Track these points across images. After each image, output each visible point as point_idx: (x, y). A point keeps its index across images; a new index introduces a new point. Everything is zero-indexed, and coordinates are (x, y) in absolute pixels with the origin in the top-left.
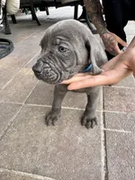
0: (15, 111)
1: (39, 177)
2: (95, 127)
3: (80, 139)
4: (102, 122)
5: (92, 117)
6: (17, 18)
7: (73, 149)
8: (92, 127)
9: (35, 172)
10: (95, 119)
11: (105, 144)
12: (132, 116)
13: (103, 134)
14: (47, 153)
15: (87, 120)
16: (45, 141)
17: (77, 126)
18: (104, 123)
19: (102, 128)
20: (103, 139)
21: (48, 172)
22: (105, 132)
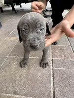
1: (17, 96)
2: (47, 67)
3: (39, 74)
4: (51, 65)
5: (46, 62)
6: (4, 9)
7: (36, 79)
8: (46, 67)
9: (15, 93)
11: (53, 76)
12: (67, 60)
13: (52, 71)
14: (21, 83)
15: (43, 64)
16: (20, 76)
17: (38, 67)
18: (52, 65)
19: (52, 68)
20: (52, 73)
21: (22, 93)
22: (53, 69)
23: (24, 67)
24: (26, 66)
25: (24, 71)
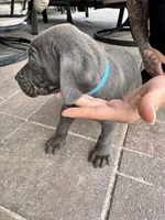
0: (15, 128)
1: (17, 217)
2: (105, 167)
3: (82, 179)
4: (116, 163)
5: (105, 154)
7: (69, 189)
9: (15, 209)
10: (107, 157)
11: (112, 194)
12: (159, 163)
13: (113, 179)
14: (35, 188)
16: (38, 172)
17: (83, 161)
18: (119, 164)
19: (115, 170)
20: (111, 185)
21: (29, 213)
22: (117, 176)
23: (53, 152)
24: (58, 151)
25: (48, 162)
